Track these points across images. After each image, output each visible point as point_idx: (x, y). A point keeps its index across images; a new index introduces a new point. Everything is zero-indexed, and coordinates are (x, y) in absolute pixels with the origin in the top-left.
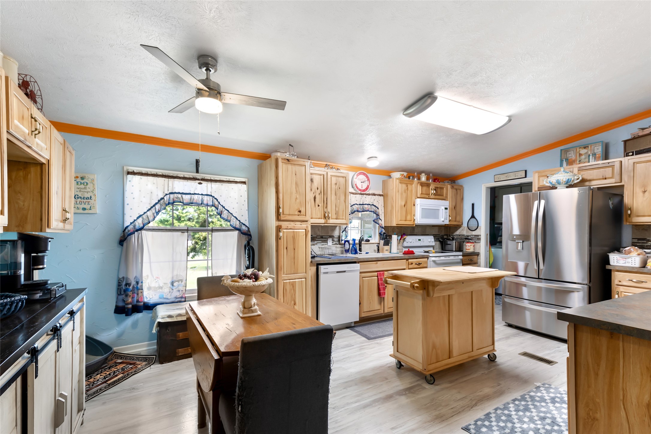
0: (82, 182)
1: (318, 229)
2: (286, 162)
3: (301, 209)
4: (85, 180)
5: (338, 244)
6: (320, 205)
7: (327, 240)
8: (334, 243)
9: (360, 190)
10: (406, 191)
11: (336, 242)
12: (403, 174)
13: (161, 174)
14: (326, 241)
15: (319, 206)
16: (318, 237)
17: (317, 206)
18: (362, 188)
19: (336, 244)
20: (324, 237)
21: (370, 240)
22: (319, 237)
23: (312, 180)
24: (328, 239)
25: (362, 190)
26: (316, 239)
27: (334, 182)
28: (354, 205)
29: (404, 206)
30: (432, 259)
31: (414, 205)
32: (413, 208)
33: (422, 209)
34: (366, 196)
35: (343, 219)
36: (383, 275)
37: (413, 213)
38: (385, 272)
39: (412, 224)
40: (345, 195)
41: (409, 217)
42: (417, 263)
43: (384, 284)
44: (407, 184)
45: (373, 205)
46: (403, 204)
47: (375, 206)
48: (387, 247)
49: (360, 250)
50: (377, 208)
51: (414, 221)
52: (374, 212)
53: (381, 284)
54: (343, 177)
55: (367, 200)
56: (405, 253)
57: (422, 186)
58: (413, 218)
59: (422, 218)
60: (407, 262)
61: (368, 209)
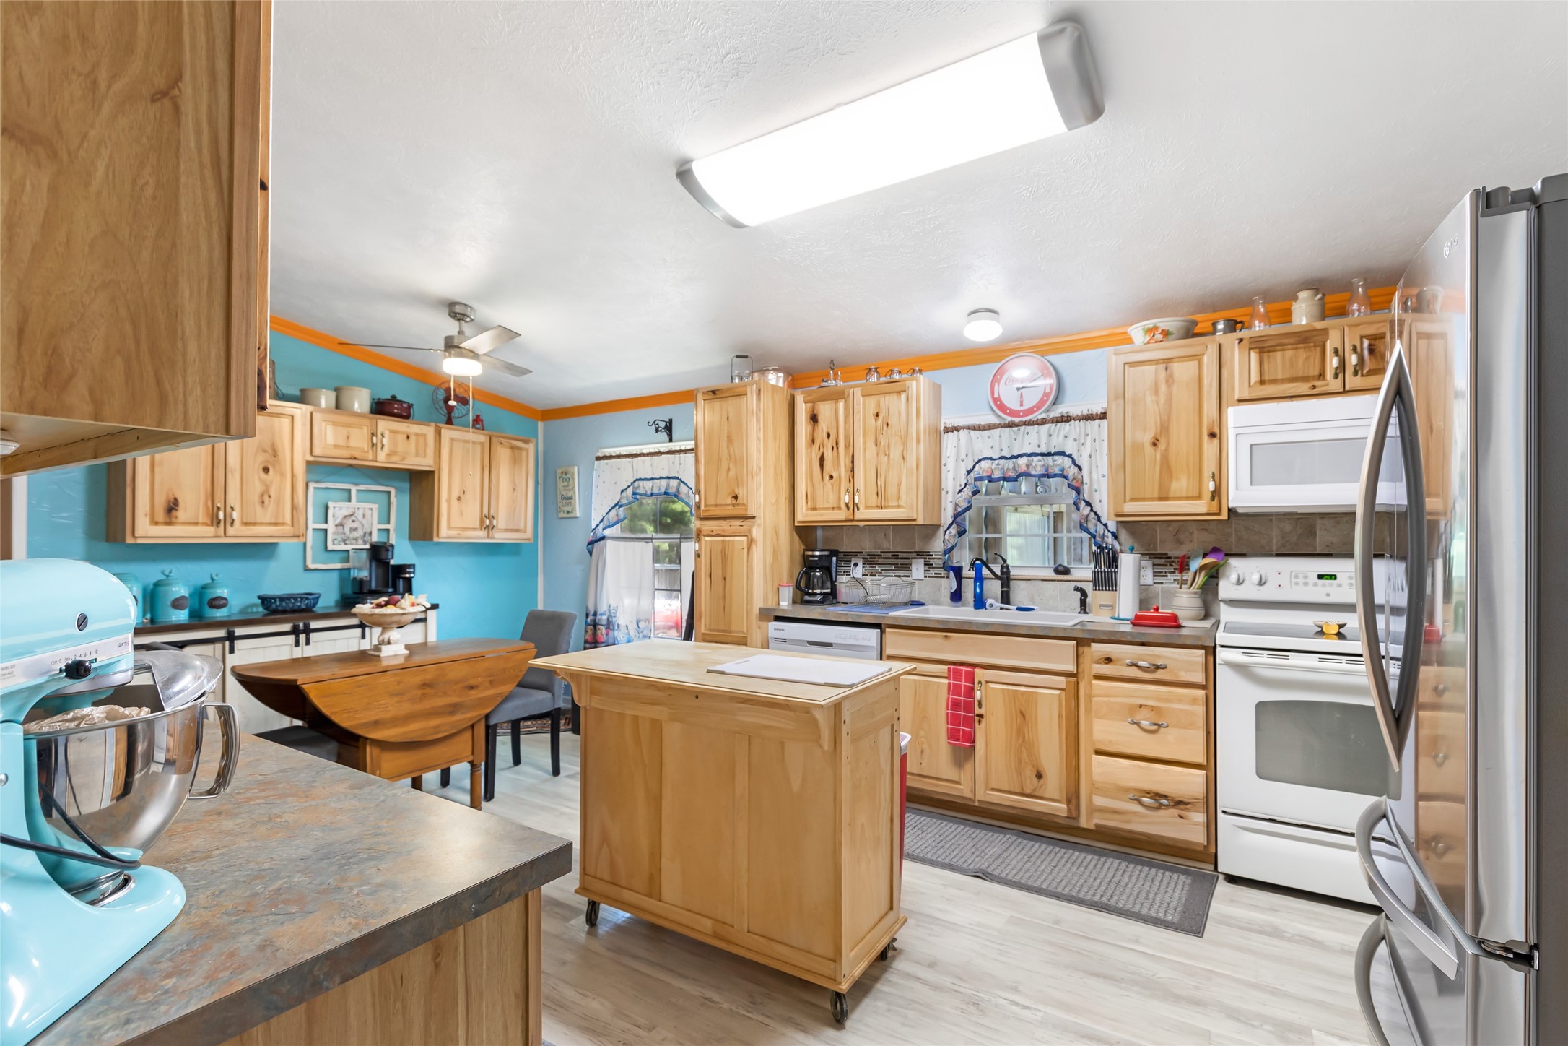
0: (566, 477)
1: (883, 534)
2: (711, 396)
3: (737, 492)
4: (568, 476)
5: (943, 577)
6: (834, 475)
7: (911, 565)
8: (932, 572)
9: (1013, 413)
10: (1163, 388)
11: (937, 571)
12: (1156, 328)
13: (625, 453)
14: (907, 567)
15: (831, 477)
16: (883, 555)
17: (826, 478)
18: (1021, 405)
19: (938, 576)
20: (900, 555)
21: (1071, 570)
22: (890, 555)
23: (814, 419)
24: (913, 560)
25: (1021, 411)
26: (880, 560)
27: (873, 411)
28: (979, 461)
29: (1154, 444)
30: (1222, 654)
31: (1212, 435)
32: (1210, 447)
33: (1251, 445)
34: (1028, 428)
35: (899, 507)
36: (970, 677)
37: (1209, 467)
38: (977, 671)
39: (1204, 510)
40: (905, 440)
41: (1180, 485)
42: (1141, 663)
43: (969, 707)
44: (1167, 361)
45: (1062, 454)
46: (1147, 438)
47: (1070, 456)
48: (1103, 596)
49: (1006, 598)
50: (1074, 462)
51: (1213, 499)
52: (1065, 477)
53: (955, 705)
54: (899, 393)
55: (1033, 440)
56: (1137, 622)
57: (1261, 351)
58: (1211, 486)
59: (1251, 485)
60: (1086, 649)
61: (1023, 469)
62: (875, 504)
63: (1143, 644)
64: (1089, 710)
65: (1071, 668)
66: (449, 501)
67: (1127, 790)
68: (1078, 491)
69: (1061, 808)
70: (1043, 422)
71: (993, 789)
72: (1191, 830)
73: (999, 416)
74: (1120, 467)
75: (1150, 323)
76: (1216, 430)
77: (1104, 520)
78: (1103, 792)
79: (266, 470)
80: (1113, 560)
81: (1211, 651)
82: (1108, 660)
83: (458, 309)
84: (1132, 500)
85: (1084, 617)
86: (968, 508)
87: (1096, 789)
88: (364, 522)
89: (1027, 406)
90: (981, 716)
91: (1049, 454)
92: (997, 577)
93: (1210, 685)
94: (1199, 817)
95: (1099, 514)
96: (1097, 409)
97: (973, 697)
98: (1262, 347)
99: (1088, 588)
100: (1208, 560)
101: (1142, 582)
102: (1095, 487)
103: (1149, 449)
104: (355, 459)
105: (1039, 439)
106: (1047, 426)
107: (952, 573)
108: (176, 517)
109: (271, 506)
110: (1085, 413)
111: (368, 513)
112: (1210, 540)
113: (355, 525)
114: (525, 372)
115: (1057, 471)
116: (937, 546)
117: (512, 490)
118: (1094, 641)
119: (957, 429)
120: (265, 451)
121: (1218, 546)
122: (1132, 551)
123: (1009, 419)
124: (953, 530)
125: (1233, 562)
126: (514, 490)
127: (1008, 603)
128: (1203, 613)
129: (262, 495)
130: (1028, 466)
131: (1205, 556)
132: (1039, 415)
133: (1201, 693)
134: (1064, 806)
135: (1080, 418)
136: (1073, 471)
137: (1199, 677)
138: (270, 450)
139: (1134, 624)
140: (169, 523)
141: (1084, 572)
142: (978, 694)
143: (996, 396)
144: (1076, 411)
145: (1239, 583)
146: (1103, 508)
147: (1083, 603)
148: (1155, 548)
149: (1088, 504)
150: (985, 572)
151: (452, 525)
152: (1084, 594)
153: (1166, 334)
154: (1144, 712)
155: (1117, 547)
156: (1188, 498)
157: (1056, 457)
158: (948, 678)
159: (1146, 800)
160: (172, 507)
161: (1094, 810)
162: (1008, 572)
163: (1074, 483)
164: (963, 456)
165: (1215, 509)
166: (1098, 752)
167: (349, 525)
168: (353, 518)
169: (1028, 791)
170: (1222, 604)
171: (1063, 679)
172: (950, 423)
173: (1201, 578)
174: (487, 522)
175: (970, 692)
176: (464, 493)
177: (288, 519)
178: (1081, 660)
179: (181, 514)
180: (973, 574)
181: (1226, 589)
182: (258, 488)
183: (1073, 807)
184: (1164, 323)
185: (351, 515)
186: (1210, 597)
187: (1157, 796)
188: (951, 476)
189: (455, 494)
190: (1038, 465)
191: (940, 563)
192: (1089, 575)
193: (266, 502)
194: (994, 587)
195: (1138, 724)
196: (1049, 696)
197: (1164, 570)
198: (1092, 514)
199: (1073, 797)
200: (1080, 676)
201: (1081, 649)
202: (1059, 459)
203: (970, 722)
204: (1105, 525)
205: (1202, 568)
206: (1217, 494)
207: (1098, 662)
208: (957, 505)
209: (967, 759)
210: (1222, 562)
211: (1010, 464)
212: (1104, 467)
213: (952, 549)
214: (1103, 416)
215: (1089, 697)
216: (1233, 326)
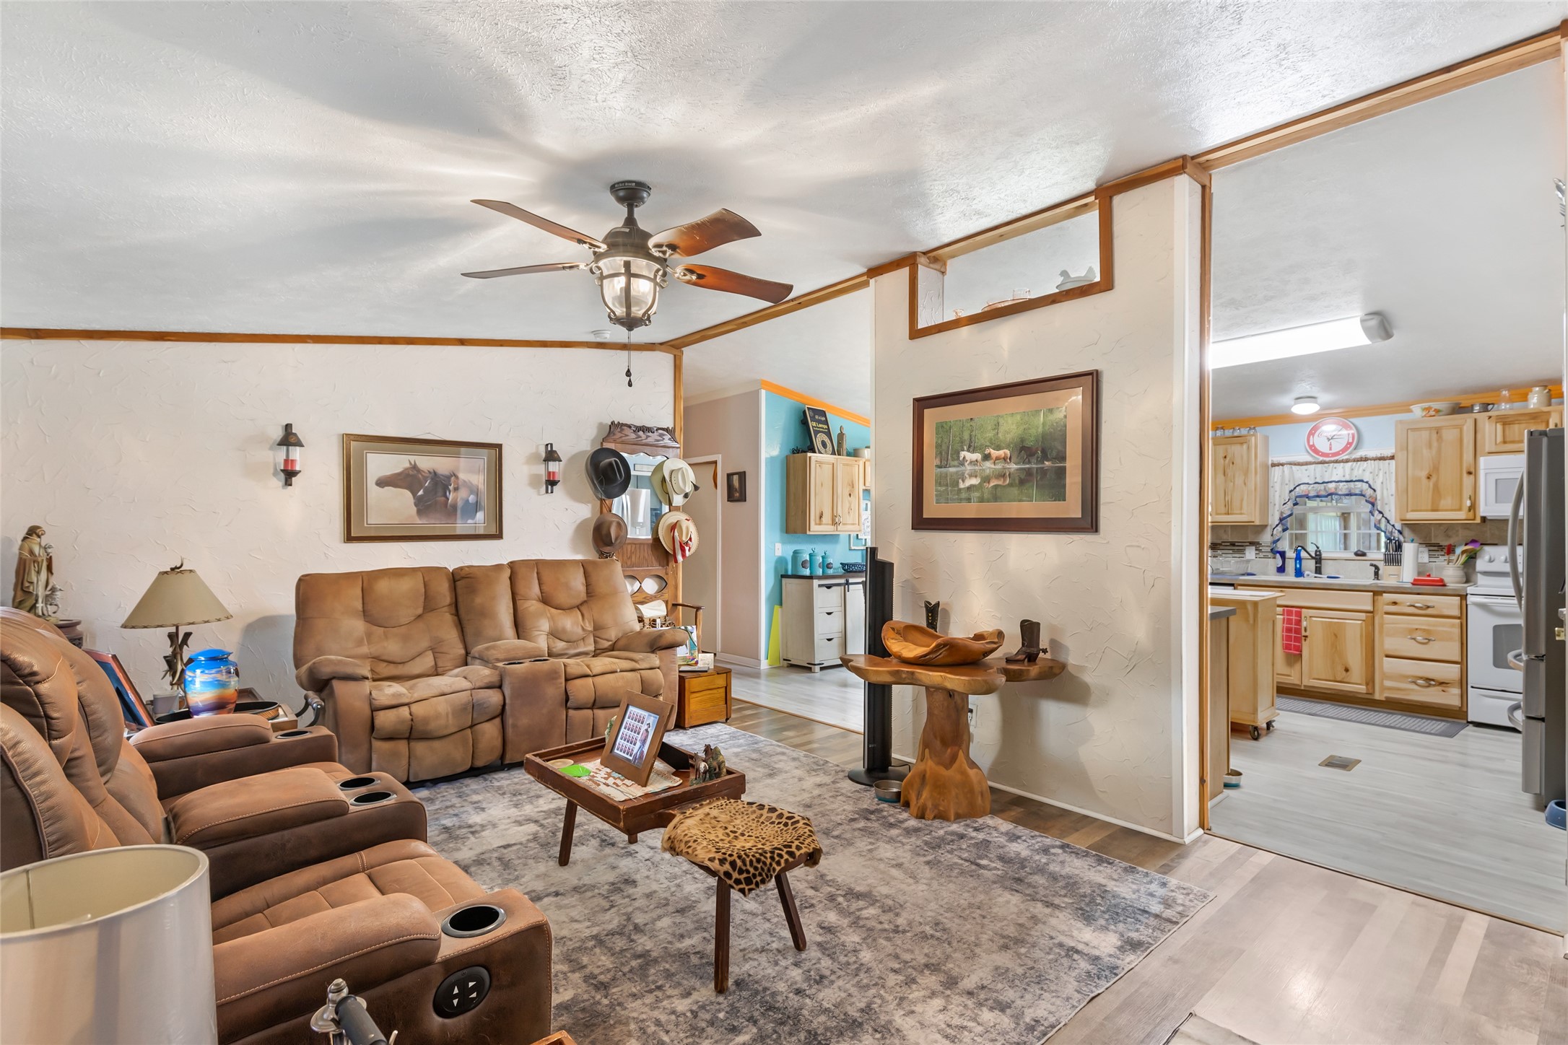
1: (1223, 531)
5: (1271, 558)
7: (1245, 550)
8: (1261, 555)
9: (1324, 455)
10: (1435, 444)
11: (1265, 554)
12: (1430, 408)
14: (1242, 552)
18: (1331, 449)
19: (1265, 557)
20: (1237, 544)
21: (1368, 554)
22: (1229, 544)
24: (1247, 547)
25: (1330, 454)
26: (1222, 547)
27: (1222, 455)
28: (1299, 485)
29: (1428, 478)
30: (1471, 599)
31: (1470, 473)
32: (1468, 480)
33: (1496, 480)
34: (1336, 465)
35: (1241, 514)
36: (1299, 614)
37: (1467, 491)
38: (1303, 610)
39: (1464, 517)
40: (1246, 473)
41: (1447, 502)
42: (1417, 605)
43: (1298, 631)
44: (1438, 431)
45: (1362, 481)
46: (1424, 474)
47: (1367, 482)
48: (1392, 569)
49: (1318, 570)
50: (1370, 486)
51: (1470, 510)
52: (1364, 496)
53: (1289, 630)
54: (1242, 444)
55: (1339, 472)
56: (1415, 583)
57: (1504, 424)
58: (1468, 503)
59: (1496, 502)
60: (1379, 597)
61: (1333, 491)
62: (1223, 512)
63: (1418, 594)
64: (1381, 632)
65: (1370, 608)
67: (1408, 677)
68: (1373, 504)
69: (1362, 689)
70: (1347, 461)
71: (1314, 679)
72: (1450, 698)
73: (1312, 456)
74: (1404, 492)
75: (1426, 405)
76: (1472, 470)
77: (1392, 523)
78: (1390, 678)
79: (850, 495)
80: (1399, 547)
81: (1464, 597)
82: (1395, 603)
84: (1413, 511)
85: (1376, 581)
86: (1291, 515)
87: (1386, 676)
89: (1334, 451)
90: (1306, 637)
91: (1351, 481)
92: (1313, 558)
93: (1463, 616)
94: (1456, 691)
95: (1389, 518)
96: (1388, 453)
97: (1300, 625)
98: (1505, 421)
99: (1381, 565)
100: (1468, 547)
101: (1420, 561)
102: (1386, 501)
103: (1425, 481)
105: (1344, 471)
106: (1350, 464)
107: (1278, 555)
108: (822, 521)
109: (852, 515)
110: (1379, 455)
112: (1470, 535)
115: (1357, 492)
116: (1266, 538)
118: (1385, 592)
119: (1282, 465)
120: (850, 485)
121: (1476, 539)
122: (1412, 541)
123: (1321, 459)
124: (1280, 528)
125: (1487, 548)
127: (1320, 573)
128: (1464, 580)
129: (849, 509)
130: (1336, 489)
131: (1466, 544)
132: (1344, 457)
133: (1458, 621)
134: (1364, 687)
135: (1375, 459)
136: (1369, 492)
137: (1457, 613)
139: (1413, 584)
140: (820, 524)
141: (1377, 555)
142: (1304, 624)
143: (1311, 443)
144: (1371, 454)
145: (1491, 561)
146: (1392, 513)
147: (1377, 574)
148: (1431, 540)
149: (1380, 512)
150: (1303, 554)
152: (1377, 568)
153: (1437, 411)
154: (1419, 632)
155: (1402, 539)
156: (1452, 510)
157: (1357, 483)
158: (1283, 615)
159: (1420, 682)
160: (821, 516)
161: (1384, 689)
162: (1320, 555)
163: (1370, 500)
164: (1287, 482)
165: (1472, 517)
166: (1387, 656)
169: (1339, 679)
170: (1479, 575)
171: (1364, 614)
172: (1276, 460)
173: (1463, 558)
175: (1299, 622)
177: (857, 521)
178: (1376, 604)
180: (1294, 555)
181: (1481, 564)
182: (847, 505)
183: (1370, 687)
184: (1436, 405)
186: (1470, 571)
187: (1428, 680)
188: (1277, 494)
190: (1343, 488)
191: (1269, 549)
192: (1382, 557)
193: (850, 512)
194: (1309, 565)
195: (1414, 639)
196: (1354, 625)
197: (1436, 553)
198: (1383, 519)
199: (1370, 681)
200: (1375, 613)
201: (1376, 597)
202: (1359, 484)
203: (1298, 640)
204: (1393, 526)
205: (1463, 552)
206: (1473, 508)
207: (1388, 604)
208: (1282, 513)
209: (1296, 662)
210: (1478, 549)
211: (1322, 487)
212: (1392, 488)
213: (1278, 540)
214: (1392, 458)
215: (1381, 626)
216: (1485, 408)
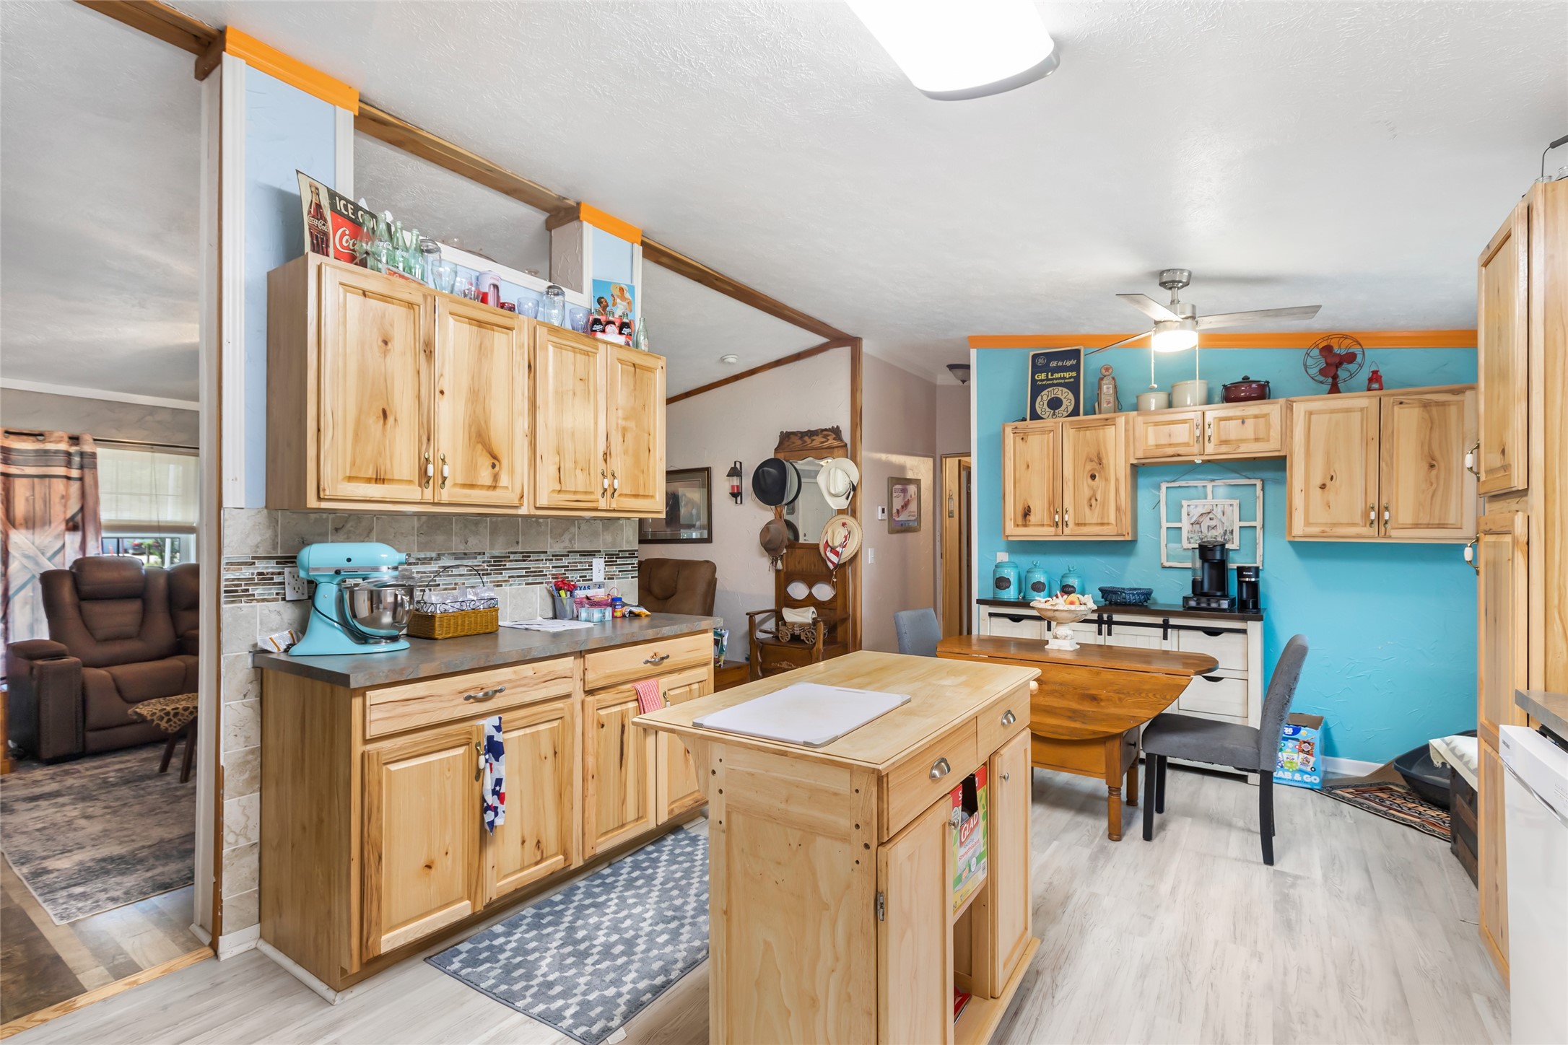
66: (1306, 491)
79: (1093, 477)
83: (1166, 277)
88: (1224, 519)
104: (1179, 455)
108: (1030, 521)
109: (1097, 510)
111: (1228, 510)
113: (1213, 523)
114: (1315, 309)
117: (1426, 467)
120: (1092, 461)
126: (1432, 466)
129: (1090, 499)
138: (1096, 460)
140: (1025, 526)
151: (1311, 521)
160: (1027, 513)
167: (1206, 522)
168: (1211, 516)
174: (1378, 514)
176: (1332, 478)
177: (1112, 519)
179: (1033, 518)
182: (1087, 493)
185: (1209, 513)
189: (1317, 479)
193: (1093, 505)
